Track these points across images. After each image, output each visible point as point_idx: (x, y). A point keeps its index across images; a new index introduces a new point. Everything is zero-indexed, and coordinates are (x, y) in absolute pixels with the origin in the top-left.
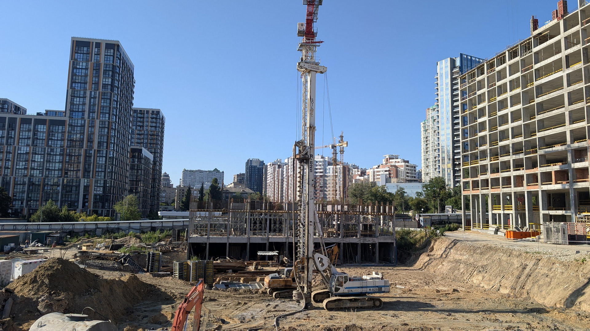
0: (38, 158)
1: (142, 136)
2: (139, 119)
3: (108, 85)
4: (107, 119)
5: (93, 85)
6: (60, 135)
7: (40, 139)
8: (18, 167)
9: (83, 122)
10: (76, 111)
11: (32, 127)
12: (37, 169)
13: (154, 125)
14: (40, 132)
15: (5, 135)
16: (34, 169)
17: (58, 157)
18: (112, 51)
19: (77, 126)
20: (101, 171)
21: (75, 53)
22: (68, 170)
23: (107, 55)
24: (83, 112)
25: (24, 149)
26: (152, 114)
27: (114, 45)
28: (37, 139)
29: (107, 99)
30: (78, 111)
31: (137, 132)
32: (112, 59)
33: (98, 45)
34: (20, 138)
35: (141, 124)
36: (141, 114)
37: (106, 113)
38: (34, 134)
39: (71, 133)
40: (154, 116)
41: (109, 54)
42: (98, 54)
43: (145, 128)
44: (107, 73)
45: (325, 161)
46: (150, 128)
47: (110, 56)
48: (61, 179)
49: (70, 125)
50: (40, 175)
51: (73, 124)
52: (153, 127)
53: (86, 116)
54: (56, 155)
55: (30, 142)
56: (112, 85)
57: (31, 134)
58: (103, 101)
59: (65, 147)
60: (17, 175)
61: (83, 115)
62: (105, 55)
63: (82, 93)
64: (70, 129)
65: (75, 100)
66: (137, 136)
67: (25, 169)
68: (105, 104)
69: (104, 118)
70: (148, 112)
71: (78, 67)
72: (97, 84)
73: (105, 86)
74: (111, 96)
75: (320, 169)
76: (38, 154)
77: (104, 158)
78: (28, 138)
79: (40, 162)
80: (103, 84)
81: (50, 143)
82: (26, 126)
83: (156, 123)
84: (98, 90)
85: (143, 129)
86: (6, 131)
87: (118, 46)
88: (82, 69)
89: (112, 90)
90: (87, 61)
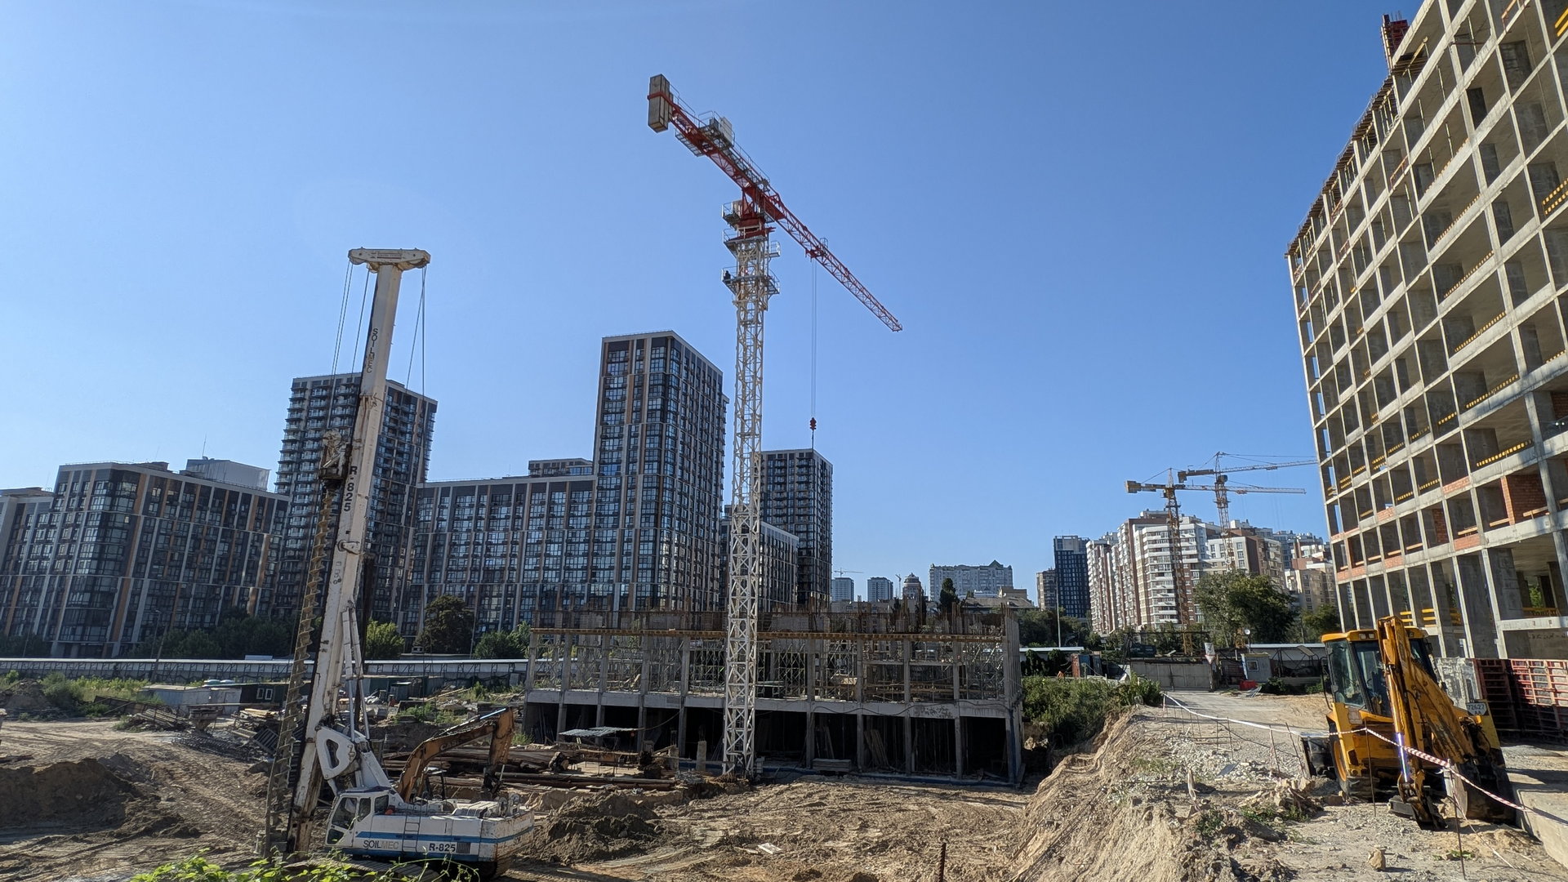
0: (554, 549)
1: (785, 502)
2: (778, 471)
3: (656, 410)
4: (655, 471)
5: (634, 414)
6: (585, 507)
7: (557, 517)
8: (526, 567)
9: (619, 481)
10: (608, 464)
11: (546, 497)
12: (552, 570)
13: (804, 479)
14: (558, 504)
15: (511, 514)
16: (548, 569)
17: (582, 546)
18: (662, 349)
19: (610, 489)
20: (647, 569)
21: (608, 363)
22: (596, 568)
23: (655, 359)
24: (619, 462)
25: (536, 536)
26: (800, 459)
27: (666, 339)
28: (553, 516)
29: (655, 435)
30: (612, 463)
31: (776, 495)
32: (661, 365)
33: (641, 343)
34: (530, 518)
35: (781, 480)
36: (781, 461)
37: (653, 461)
38: (550, 509)
39: (601, 501)
40: (804, 462)
41: (657, 356)
42: (641, 359)
43: (789, 487)
44: (655, 390)
45: (1197, 530)
46: (797, 485)
47: (659, 358)
48: (586, 585)
49: (600, 488)
50: (557, 580)
51: (605, 486)
52: (802, 483)
53: (623, 471)
54: (579, 543)
55: (543, 522)
56: (664, 411)
57: (545, 510)
58: (648, 441)
59: (592, 528)
60: (525, 580)
61: (619, 469)
62: (652, 359)
63: (617, 429)
64: (600, 495)
65: (607, 443)
66: (776, 503)
67: (536, 569)
68: (652, 445)
69: (650, 471)
70: (792, 456)
71: (612, 386)
72: (639, 411)
73: (651, 412)
74: (661, 430)
75: (1188, 548)
76: (555, 543)
77: (651, 544)
78: (541, 517)
79: (557, 556)
80: (648, 410)
81: (571, 522)
82: (539, 496)
83: (808, 475)
84: (640, 422)
85: (785, 488)
86: (512, 507)
87: (673, 339)
88: (618, 388)
89: (663, 419)
90: (625, 374)
